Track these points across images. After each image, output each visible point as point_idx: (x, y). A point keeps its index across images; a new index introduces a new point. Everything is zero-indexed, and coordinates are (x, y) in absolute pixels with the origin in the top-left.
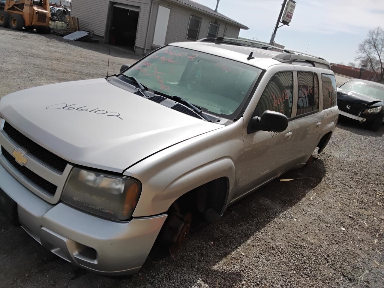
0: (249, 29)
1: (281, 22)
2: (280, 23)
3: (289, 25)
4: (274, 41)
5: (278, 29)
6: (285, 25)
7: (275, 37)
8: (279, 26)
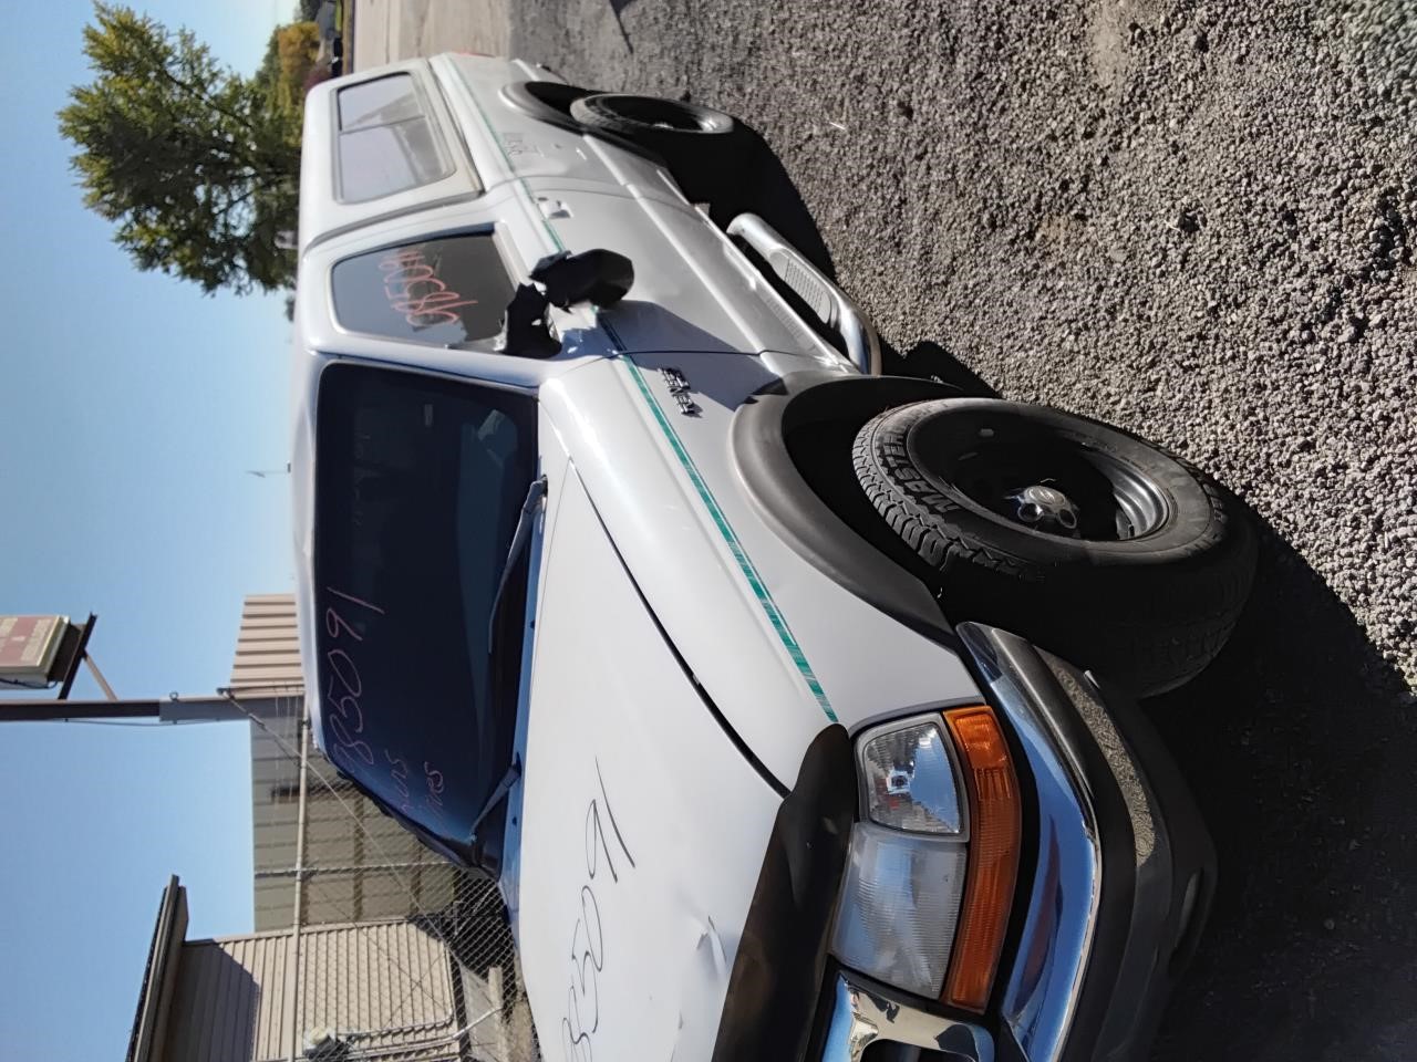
0: (176, 879)
1: (64, 694)
2: (74, 696)
3: (92, 619)
4: (215, 695)
5: (123, 696)
6: (88, 649)
7: (182, 696)
8: (101, 697)
